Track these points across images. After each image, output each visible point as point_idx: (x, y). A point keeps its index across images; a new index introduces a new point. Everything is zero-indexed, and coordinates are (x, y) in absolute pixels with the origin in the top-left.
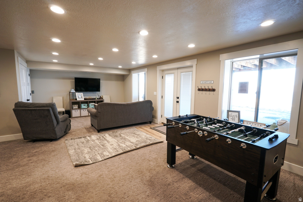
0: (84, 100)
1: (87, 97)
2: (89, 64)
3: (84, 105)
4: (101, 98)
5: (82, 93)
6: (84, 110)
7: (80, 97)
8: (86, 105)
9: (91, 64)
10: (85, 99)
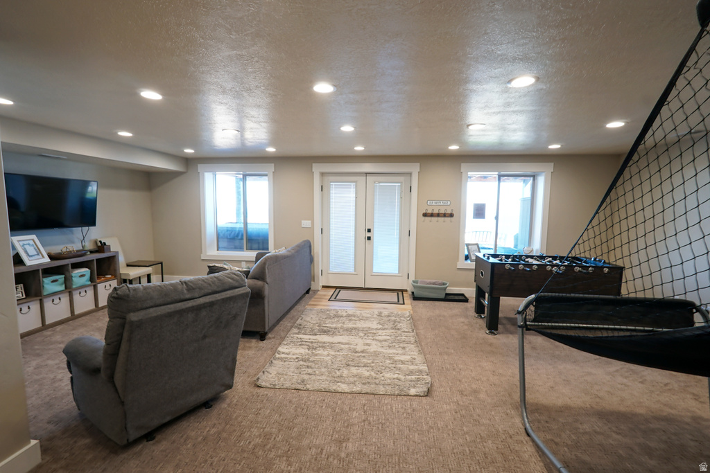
0: (48, 260)
1: (56, 249)
2: (116, 133)
3: (53, 281)
4: (101, 247)
5: (34, 237)
6: (57, 301)
7: (31, 251)
8: (61, 278)
9: (124, 134)
10: (52, 257)
